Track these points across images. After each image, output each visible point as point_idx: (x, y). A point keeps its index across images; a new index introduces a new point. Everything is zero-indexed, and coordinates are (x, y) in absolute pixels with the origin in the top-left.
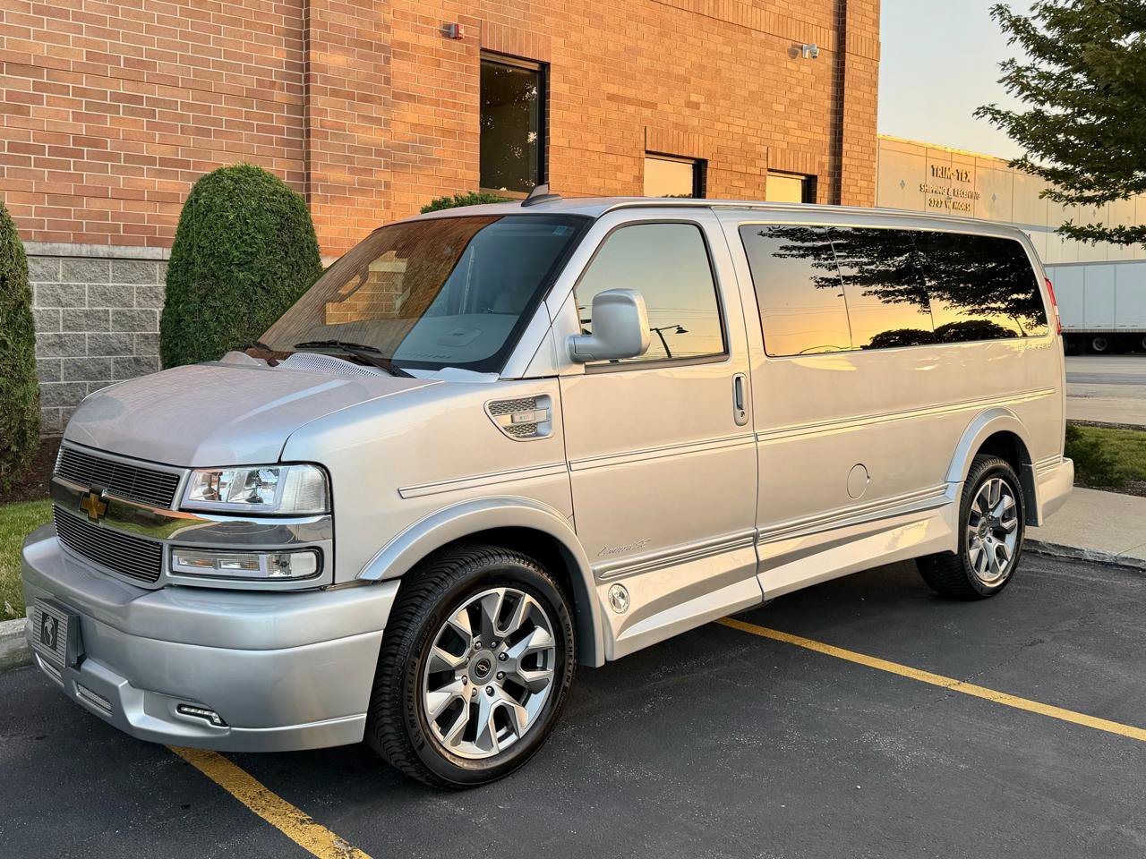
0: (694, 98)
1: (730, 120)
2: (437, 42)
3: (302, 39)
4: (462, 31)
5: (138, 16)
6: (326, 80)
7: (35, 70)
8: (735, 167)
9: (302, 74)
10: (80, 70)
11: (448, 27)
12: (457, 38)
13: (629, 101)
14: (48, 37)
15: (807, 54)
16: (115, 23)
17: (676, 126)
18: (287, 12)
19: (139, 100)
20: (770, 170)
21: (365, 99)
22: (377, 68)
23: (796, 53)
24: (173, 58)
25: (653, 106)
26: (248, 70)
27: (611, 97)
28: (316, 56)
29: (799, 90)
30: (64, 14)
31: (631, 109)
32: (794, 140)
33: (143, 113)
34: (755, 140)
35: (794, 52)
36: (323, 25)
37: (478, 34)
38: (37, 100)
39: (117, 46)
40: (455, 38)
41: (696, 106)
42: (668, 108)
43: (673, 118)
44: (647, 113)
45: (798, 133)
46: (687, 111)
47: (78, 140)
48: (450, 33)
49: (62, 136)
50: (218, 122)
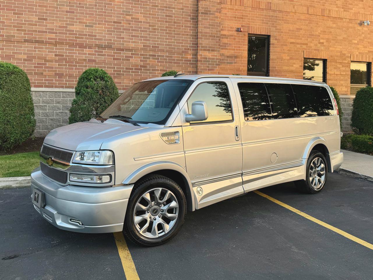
0: (321, 41)
1: (336, 46)
2: (235, 33)
3: (196, 36)
4: (242, 29)
5: (155, 35)
6: (202, 47)
7: (131, 50)
8: (337, 61)
9: (196, 46)
10: (142, 49)
11: (238, 29)
12: (241, 31)
13: (298, 44)
14: (135, 42)
15: (366, 24)
16: (150, 37)
17: (315, 50)
18: (192, 30)
19: (155, 56)
20: (351, 61)
21: (213, 51)
22: (217, 42)
23: (362, 24)
24: (163, 45)
25: (307, 44)
26: (182, 46)
27: (291, 43)
28: (200, 41)
29: (363, 35)
30: (138, 36)
31: (298, 46)
32: (362, 51)
33: (156, 59)
34: (345, 52)
35: (361, 24)
36: (202, 33)
37: (247, 29)
38: (132, 57)
39: (150, 43)
40: (240, 32)
41: (323, 43)
42: (312, 45)
43: (314, 48)
44: (304, 47)
45: (363, 49)
46: (319, 45)
47: (141, 66)
48: (238, 30)
49: (137, 66)
50: (174, 60)
